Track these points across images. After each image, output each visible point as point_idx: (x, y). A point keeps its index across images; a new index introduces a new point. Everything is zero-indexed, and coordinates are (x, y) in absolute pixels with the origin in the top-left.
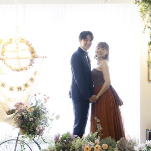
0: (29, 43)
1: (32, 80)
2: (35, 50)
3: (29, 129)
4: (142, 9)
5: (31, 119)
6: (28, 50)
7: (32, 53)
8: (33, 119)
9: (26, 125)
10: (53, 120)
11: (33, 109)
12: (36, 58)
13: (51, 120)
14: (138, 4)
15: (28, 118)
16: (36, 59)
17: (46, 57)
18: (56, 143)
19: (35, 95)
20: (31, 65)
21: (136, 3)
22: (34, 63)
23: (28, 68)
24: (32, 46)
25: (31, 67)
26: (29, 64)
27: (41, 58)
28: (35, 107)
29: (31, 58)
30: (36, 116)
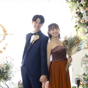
0: (2, 26)
1: (4, 48)
2: (6, 30)
3: (3, 77)
6: (2, 30)
7: (5, 32)
8: (6, 71)
9: (2, 74)
10: (16, 72)
11: (5, 65)
12: (7, 35)
14: (68, 3)
15: (3, 70)
17: (13, 34)
19: (6, 57)
20: (4, 39)
22: (5, 38)
23: (2, 41)
24: (4, 28)
25: (4, 40)
26: (3, 39)
27: (10, 35)
29: (4, 35)
30: (7, 69)
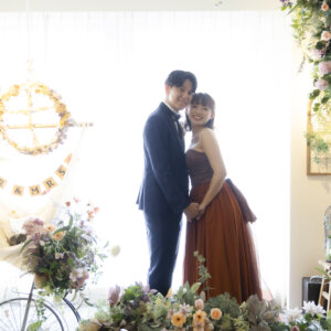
0: (55, 95)
1: (61, 172)
2: (68, 109)
3: (54, 276)
4: (296, 21)
5: (58, 255)
6: (54, 110)
7: (62, 115)
8: (62, 255)
9: (48, 268)
10: (105, 257)
11: (63, 234)
12: (71, 125)
13: (102, 257)
14: (288, 9)
15: (53, 252)
16: (70, 129)
17: (91, 125)
18: (112, 305)
19: (68, 204)
20: (59, 141)
21: (284, 8)
22: (65, 137)
23: (53, 146)
24: (61, 101)
25: (60, 145)
26: (56, 138)
27: (81, 125)
28: (67, 228)
29: (59, 126)
30: (69, 249)
